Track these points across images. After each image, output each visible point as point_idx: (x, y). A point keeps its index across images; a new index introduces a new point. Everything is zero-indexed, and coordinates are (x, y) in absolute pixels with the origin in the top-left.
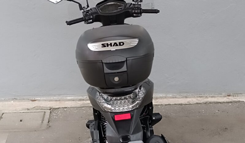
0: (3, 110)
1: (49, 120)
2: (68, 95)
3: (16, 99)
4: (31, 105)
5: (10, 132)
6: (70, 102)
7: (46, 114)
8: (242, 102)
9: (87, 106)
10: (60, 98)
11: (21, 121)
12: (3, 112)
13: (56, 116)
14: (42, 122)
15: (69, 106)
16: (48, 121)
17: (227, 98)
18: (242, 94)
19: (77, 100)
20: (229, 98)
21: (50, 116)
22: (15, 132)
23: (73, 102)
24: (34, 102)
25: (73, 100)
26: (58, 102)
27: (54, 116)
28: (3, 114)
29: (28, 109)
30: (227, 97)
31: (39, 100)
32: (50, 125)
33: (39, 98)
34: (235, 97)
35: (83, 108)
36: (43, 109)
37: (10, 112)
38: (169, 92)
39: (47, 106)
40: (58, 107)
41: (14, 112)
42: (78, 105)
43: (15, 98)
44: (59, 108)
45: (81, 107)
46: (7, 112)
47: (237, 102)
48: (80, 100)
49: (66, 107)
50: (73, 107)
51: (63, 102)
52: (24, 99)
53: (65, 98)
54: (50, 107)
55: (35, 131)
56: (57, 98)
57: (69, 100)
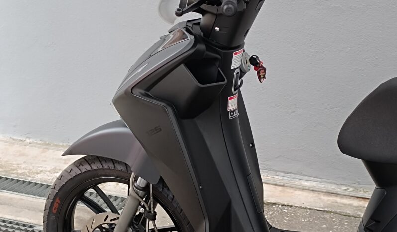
2: (304, 175)
6: (305, 194)
9: (338, 210)
10: (286, 180)
19: (323, 192)
23: (312, 194)
25: (313, 190)
26: (280, 188)
35: (327, 216)
40: (273, 201)
42: (319, 205)
44: (274, 204)
45: (324, 211)
48: (329, 193)
50: (306, 208)
51: (291, 191)
53: (297, 182)
56: (281, 178)
57: (304, 189)
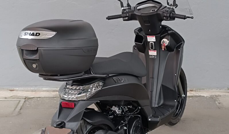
1: (21, 107)
2: (43, 86)
4: (8, 94)
6: (45, 93)
7: (20, 102)
8: (202, 96)
10: (36, 88)
13: (28, 104)
14: (15, 109)
15: (43, 96)
16: (20, 109)
17: (189, 93)
18: (204, 89)
19: (51, 91)
20: (191, 93)
21: (23, 105)
23: (47, 93)
24: (13, 91)
25: (48, 91)
26: (34, 92)
27: (27, 104)
29: (6, 98)
30: (190, 91)
31: (17, 90)
32: (21, 112)
34: (197, 92)
35: (55, 98)
36: (19, 98)
39: (23, 96)
40: (33, 97)
42: (51, 96)
44: (34, 98)
45: (53, 97)
47: (198, 96)
48: (54, 91)
49: (40, 97)
50: (46, 97)
51: (39, 92)
52: (4, 89)
53: (41, 89)
54: (25, 97)
56: (34, 88)
57: (44, 91)
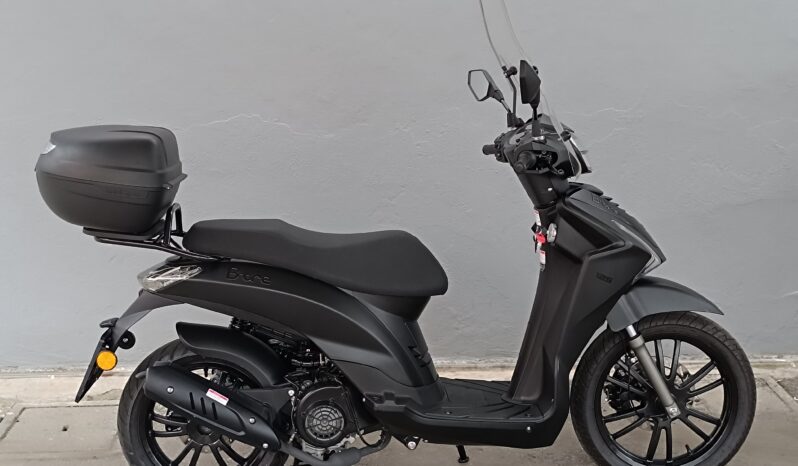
0: (27, 398)
3: (64, 370)
4: (98, 385)
5: (29, 460)
11: (65, 430)
12: (24, 405)
22: (41, 460)
24: (109, 377)
28: (24, 409)
29: (90, 398)
31: (122, 374)
33: (123, 369)
37: (43, 405)
38: (458, 353)
41: (53, 404)
43: (60, 369)
46: (36, 405)
52: (83, 371)
55: (95, 458)
